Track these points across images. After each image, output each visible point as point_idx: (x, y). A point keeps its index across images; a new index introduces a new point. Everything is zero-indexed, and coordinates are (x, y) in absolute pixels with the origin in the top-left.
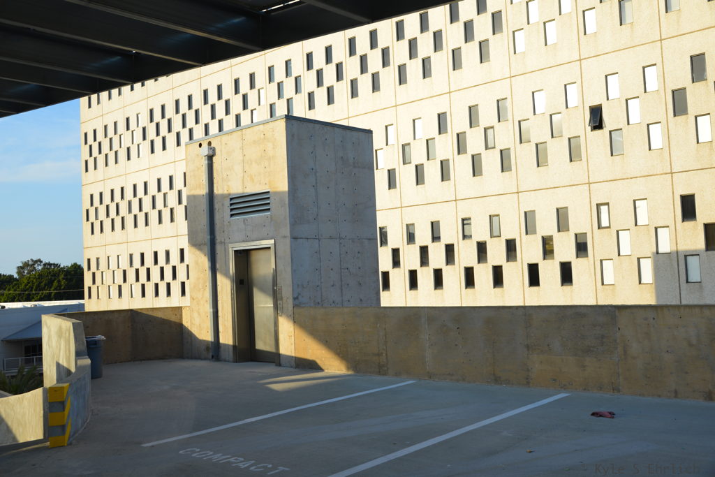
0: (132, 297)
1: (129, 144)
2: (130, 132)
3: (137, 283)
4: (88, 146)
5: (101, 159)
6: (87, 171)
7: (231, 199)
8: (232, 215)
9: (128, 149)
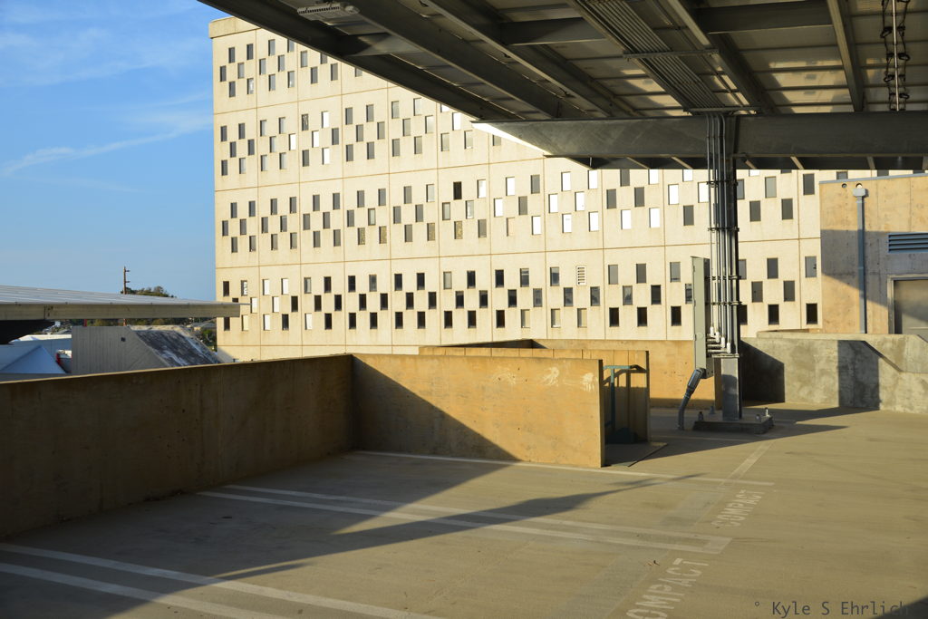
0: (306, 328)
1: (307, 146)
2: (309, 132)
3: (318, 313)
4: (227, 145)
5: (252, 163)
6: (224, 172)
7: (890, 236)
8: (890, 250)
9: (305, 154)
